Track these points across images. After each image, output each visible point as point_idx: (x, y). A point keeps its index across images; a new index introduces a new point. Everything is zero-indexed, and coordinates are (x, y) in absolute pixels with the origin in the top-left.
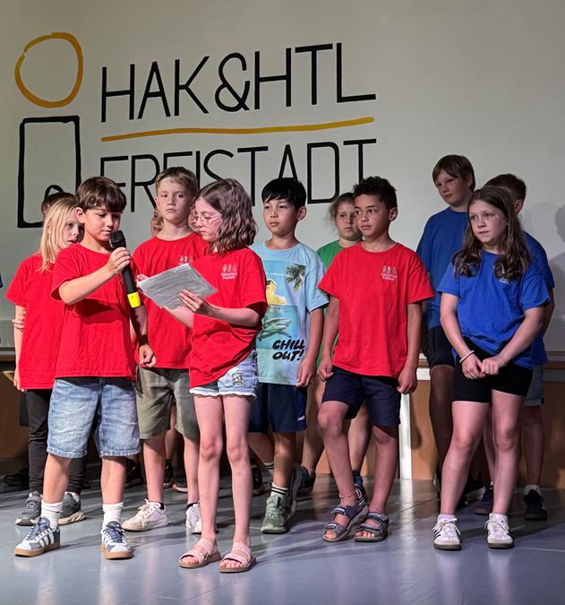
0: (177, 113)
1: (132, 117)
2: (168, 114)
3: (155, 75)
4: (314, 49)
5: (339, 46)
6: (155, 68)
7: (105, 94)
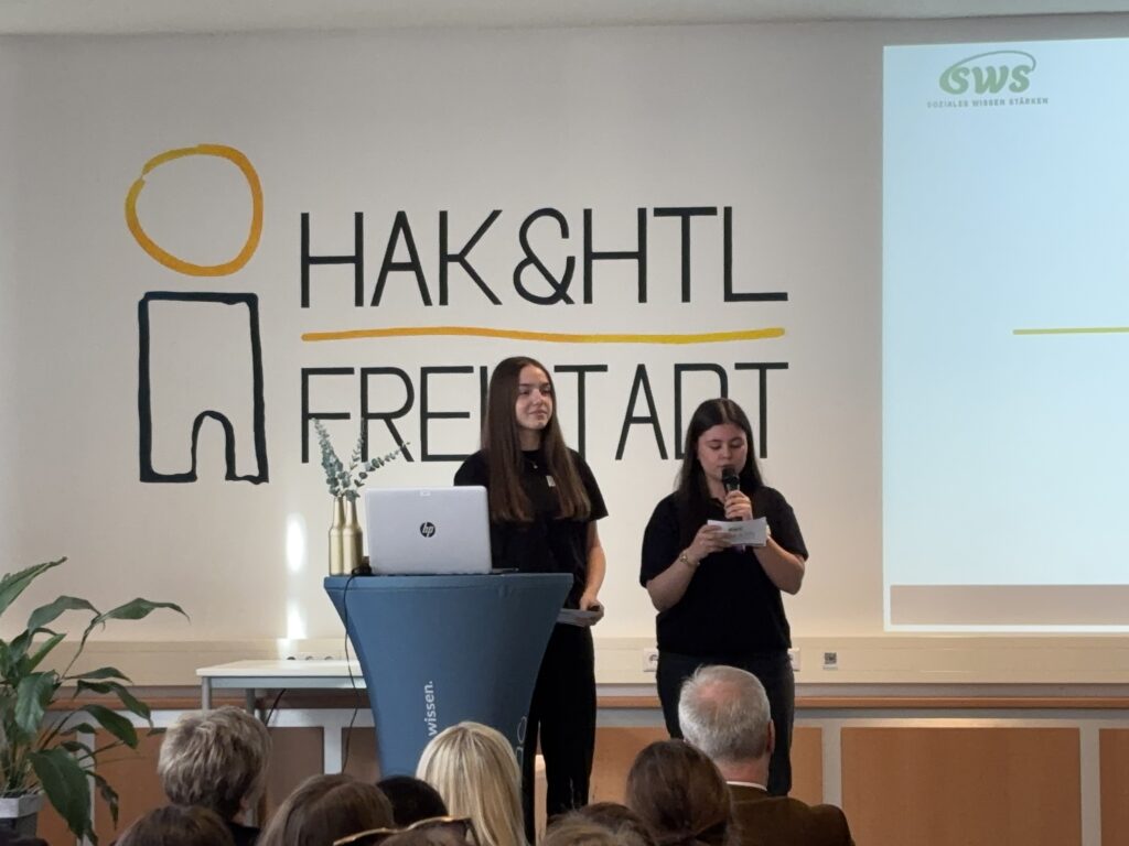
0: (444, 300)
1: (359, 301)
2: (427, 301)
3: (401, 235)
4: (685, 214)
5: (728, 211)
6: (401, 221)
7: (307, 260)
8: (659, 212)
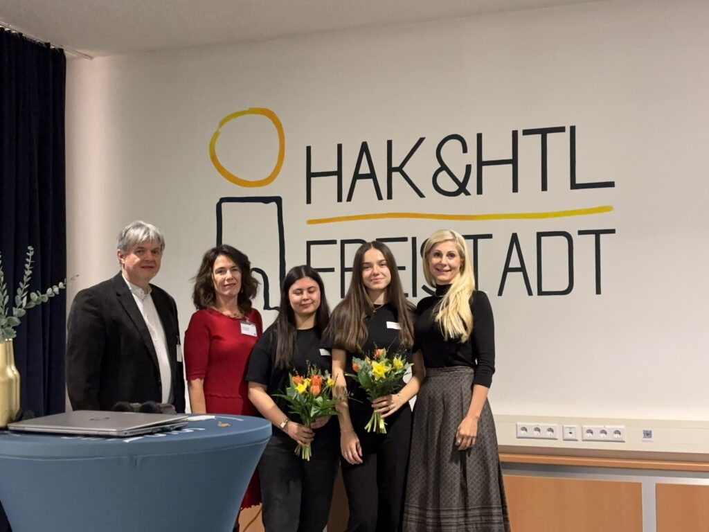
0: (390, 197)
1: (340, 199)
2: (380, 197)
3: (364, 157)
4: (544, 132)
5: (573, 129)
6: (364, 148)
7: (310, 175)
8: (526, 132)
